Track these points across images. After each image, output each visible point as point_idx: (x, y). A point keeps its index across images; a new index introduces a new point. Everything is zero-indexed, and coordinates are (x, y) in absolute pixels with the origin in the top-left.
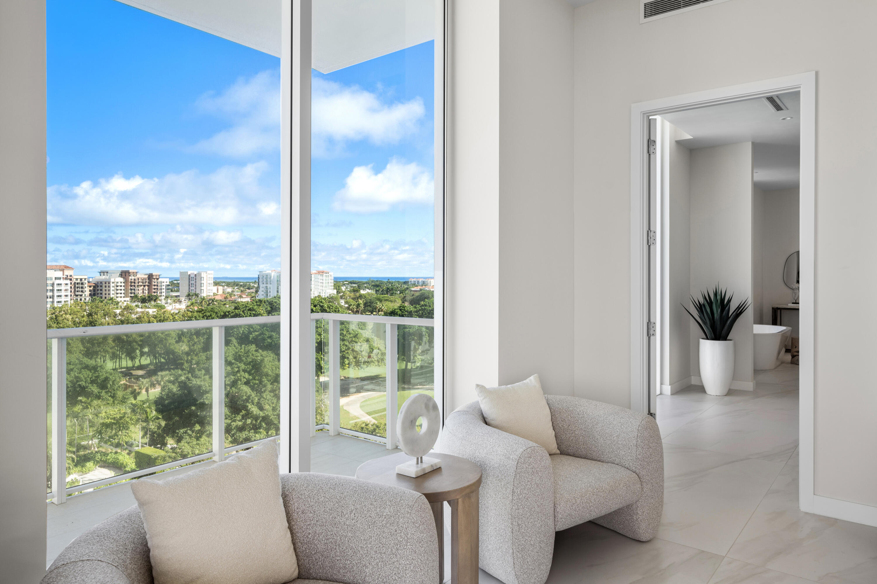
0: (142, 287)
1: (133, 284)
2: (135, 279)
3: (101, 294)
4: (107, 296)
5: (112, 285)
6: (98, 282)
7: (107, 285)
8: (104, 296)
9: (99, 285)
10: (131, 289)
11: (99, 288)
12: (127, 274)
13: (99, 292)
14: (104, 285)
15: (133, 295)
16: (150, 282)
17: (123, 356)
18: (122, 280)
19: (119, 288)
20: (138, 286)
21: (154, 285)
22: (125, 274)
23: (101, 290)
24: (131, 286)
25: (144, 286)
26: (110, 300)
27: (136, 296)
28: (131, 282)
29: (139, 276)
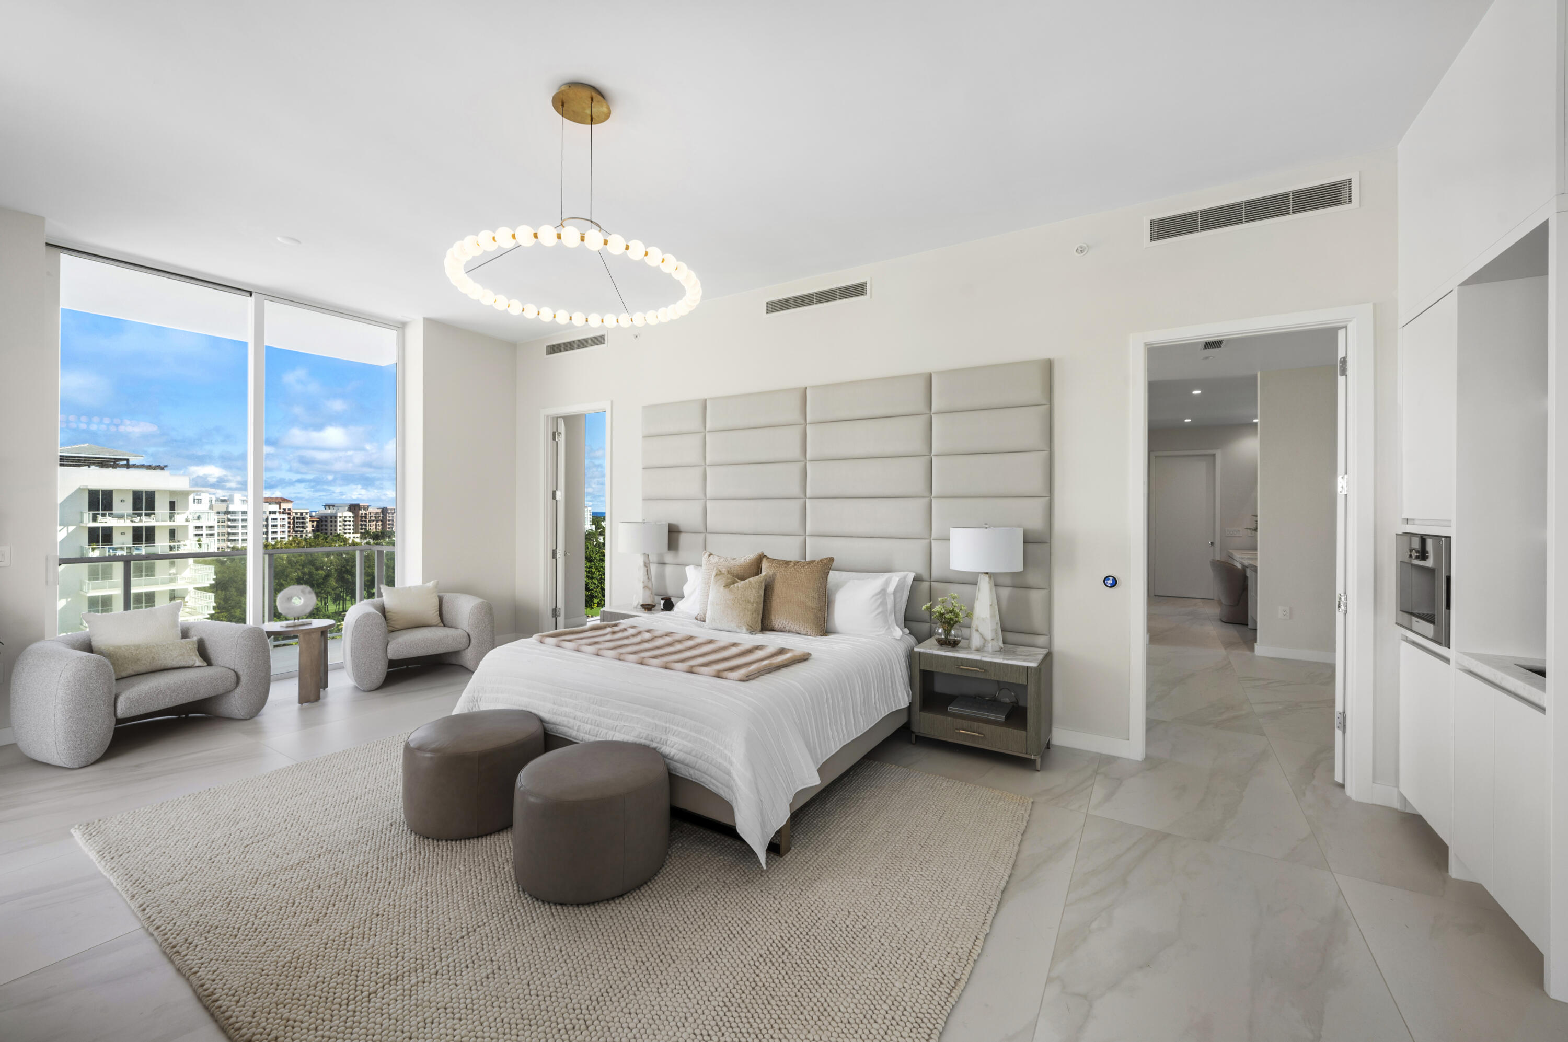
0: (375, 522)
1: (364, 519)
2: (366, 514)
3: (326, 530)
4: (333, 532)
5: (339, 519)
6: (322, 517)
7: (333, 519)
8: (329, 532)
9: (324, 519)
10: (361, 525)
11: (324, 523)
12: (357, 508)
13: (324, 527)
14: (329, 520)
15: (363, 531)
16: (384, 516)
17: (348, 598)
18: (351, 514)
19: (347, 523)
20: (370, 521)
21: (389, 521)
22: (354, 508)
23: (326, 525)
24: (362, 521)
25: (377, 521)
26: (336, 536)
27: (367, 532)
28: (362, 517)
29: (370, 510)
